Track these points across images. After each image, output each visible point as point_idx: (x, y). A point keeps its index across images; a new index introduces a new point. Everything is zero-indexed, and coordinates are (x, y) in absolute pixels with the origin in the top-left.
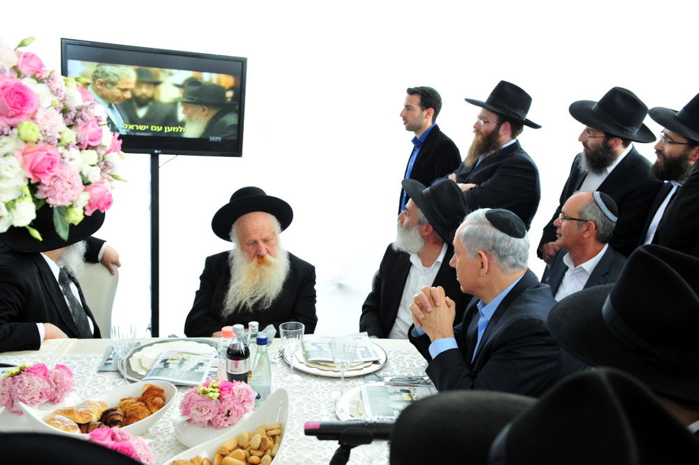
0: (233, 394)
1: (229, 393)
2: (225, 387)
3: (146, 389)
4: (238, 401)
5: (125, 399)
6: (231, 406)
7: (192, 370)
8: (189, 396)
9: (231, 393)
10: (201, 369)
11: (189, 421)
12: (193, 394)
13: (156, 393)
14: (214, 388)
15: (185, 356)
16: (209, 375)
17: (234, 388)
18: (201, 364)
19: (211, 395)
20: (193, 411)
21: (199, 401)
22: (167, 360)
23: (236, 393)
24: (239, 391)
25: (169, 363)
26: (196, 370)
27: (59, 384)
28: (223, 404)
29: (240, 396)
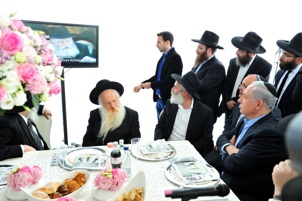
0: (118, 174)
1: (116, 174)
2: (114, 172)
3: (77, 174)
4: (121, 178)
5: (67, 180)
6: (118, 180)
7: (93, 162)
8: (98, 177)
9: (117, 174)
10: (97, 162)
11: (99, 188)
12: (100, 176)
13: (82, 176)
14: (109, 172)
15: (89, 156)
16: (101, 164)
17: (118, 172)
18: (97, 159)
19: (109, 176)
20: (101, 184)
21: (103, 179)
22: (81, 158)
23: (119, 174)
24: (121, 173)
25: (82, 160)
26: (95, 162)
27: (36, 175)
28: (115, 180)
29: (122, 175)
